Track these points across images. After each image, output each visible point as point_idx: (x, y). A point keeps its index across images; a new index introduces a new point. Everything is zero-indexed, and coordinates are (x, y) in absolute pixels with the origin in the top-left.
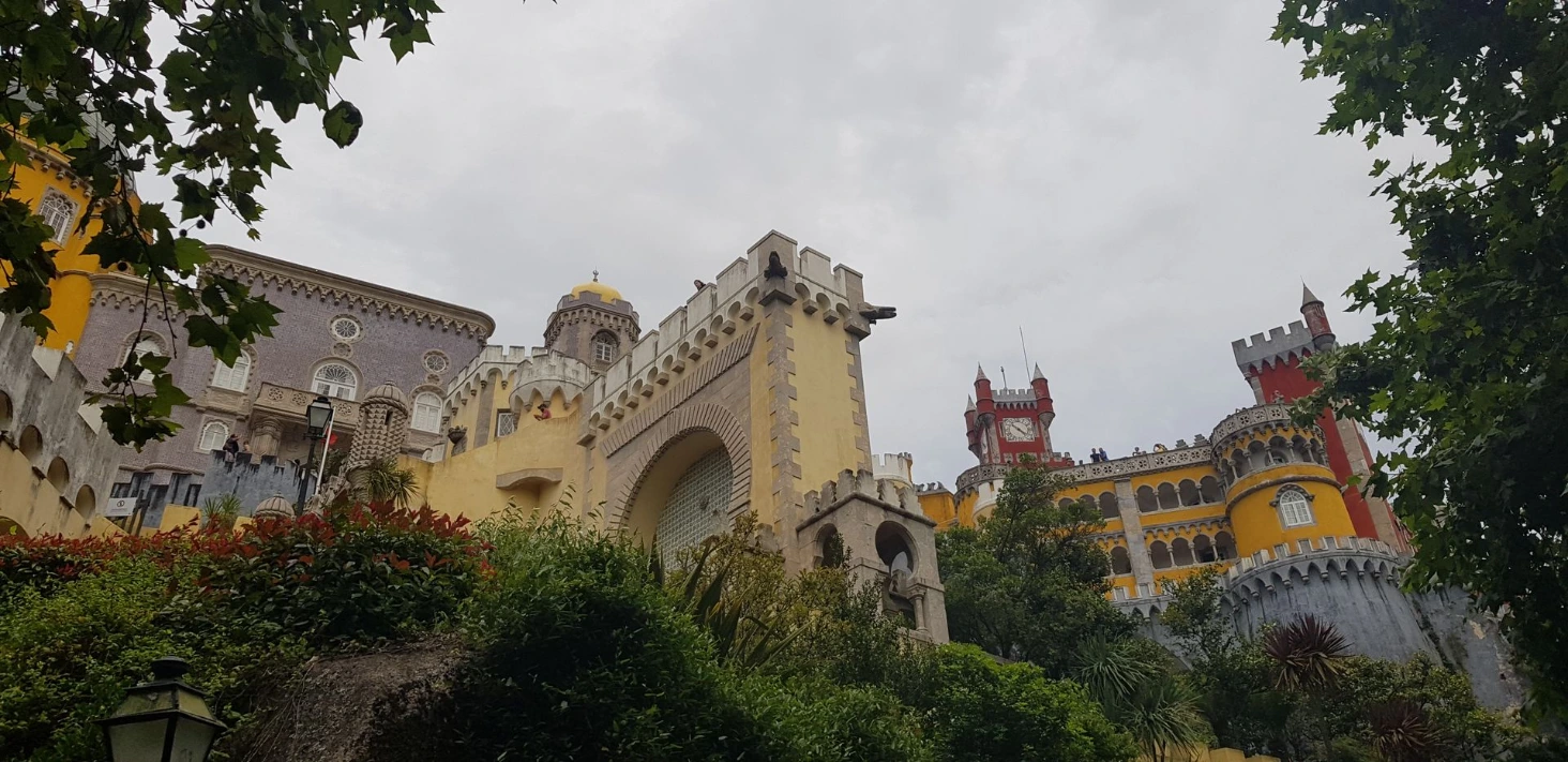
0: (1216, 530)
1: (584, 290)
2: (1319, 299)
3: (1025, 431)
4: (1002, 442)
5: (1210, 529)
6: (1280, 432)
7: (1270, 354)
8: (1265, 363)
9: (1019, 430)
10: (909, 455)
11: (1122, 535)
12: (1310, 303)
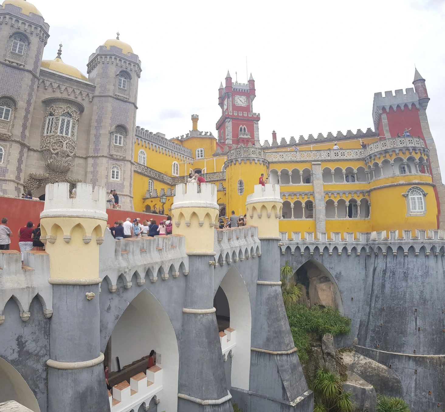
0: (361, 197)
1: (9, 3)
2: (424, 78)
3: (243, 102)
4: (234, 105)
5: (358, 196)
6: (413, 154)
7: (395, 103)
8: (391, 107)
9: (241, 101)
10: (198, 116)
11: (312, 194)
12: (417, 80)
